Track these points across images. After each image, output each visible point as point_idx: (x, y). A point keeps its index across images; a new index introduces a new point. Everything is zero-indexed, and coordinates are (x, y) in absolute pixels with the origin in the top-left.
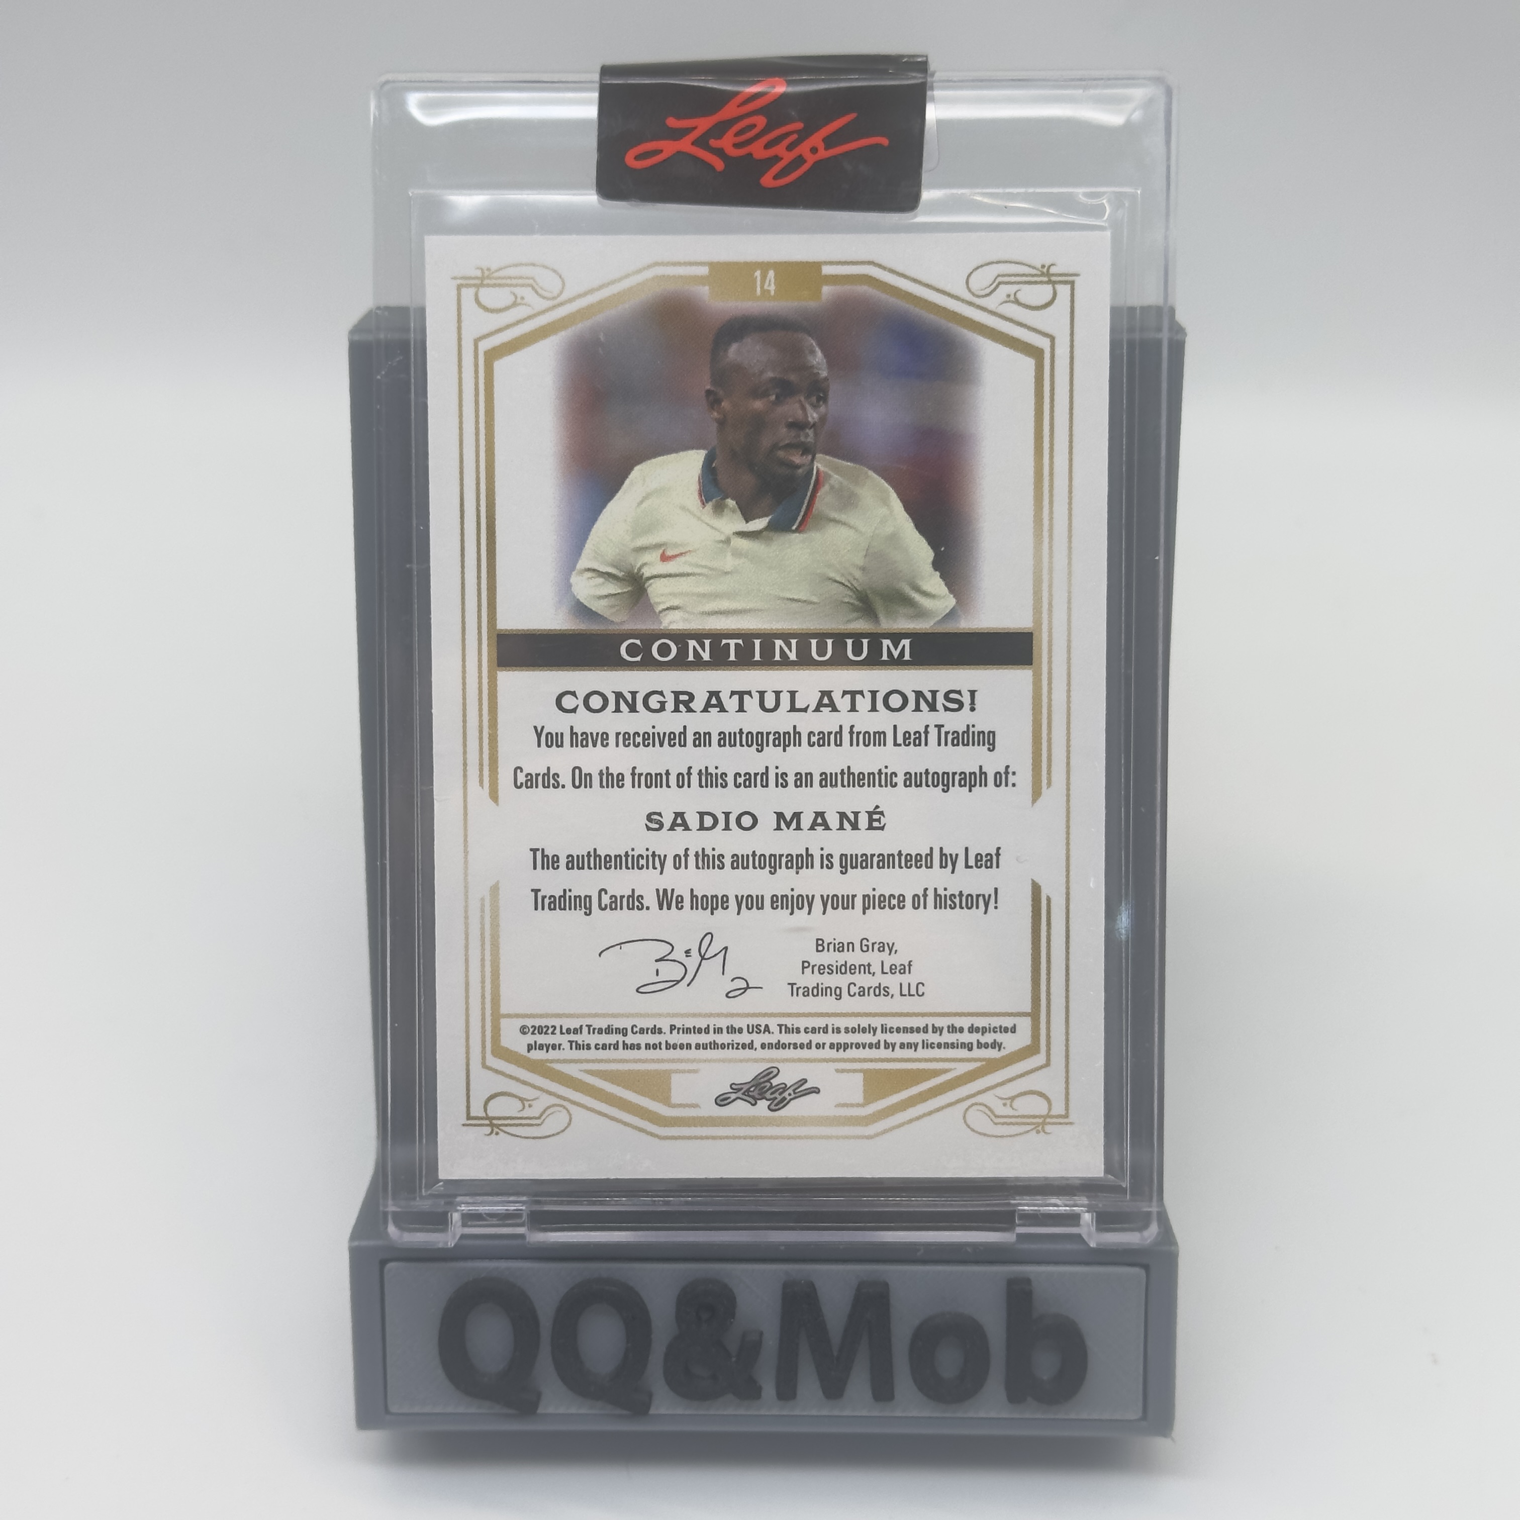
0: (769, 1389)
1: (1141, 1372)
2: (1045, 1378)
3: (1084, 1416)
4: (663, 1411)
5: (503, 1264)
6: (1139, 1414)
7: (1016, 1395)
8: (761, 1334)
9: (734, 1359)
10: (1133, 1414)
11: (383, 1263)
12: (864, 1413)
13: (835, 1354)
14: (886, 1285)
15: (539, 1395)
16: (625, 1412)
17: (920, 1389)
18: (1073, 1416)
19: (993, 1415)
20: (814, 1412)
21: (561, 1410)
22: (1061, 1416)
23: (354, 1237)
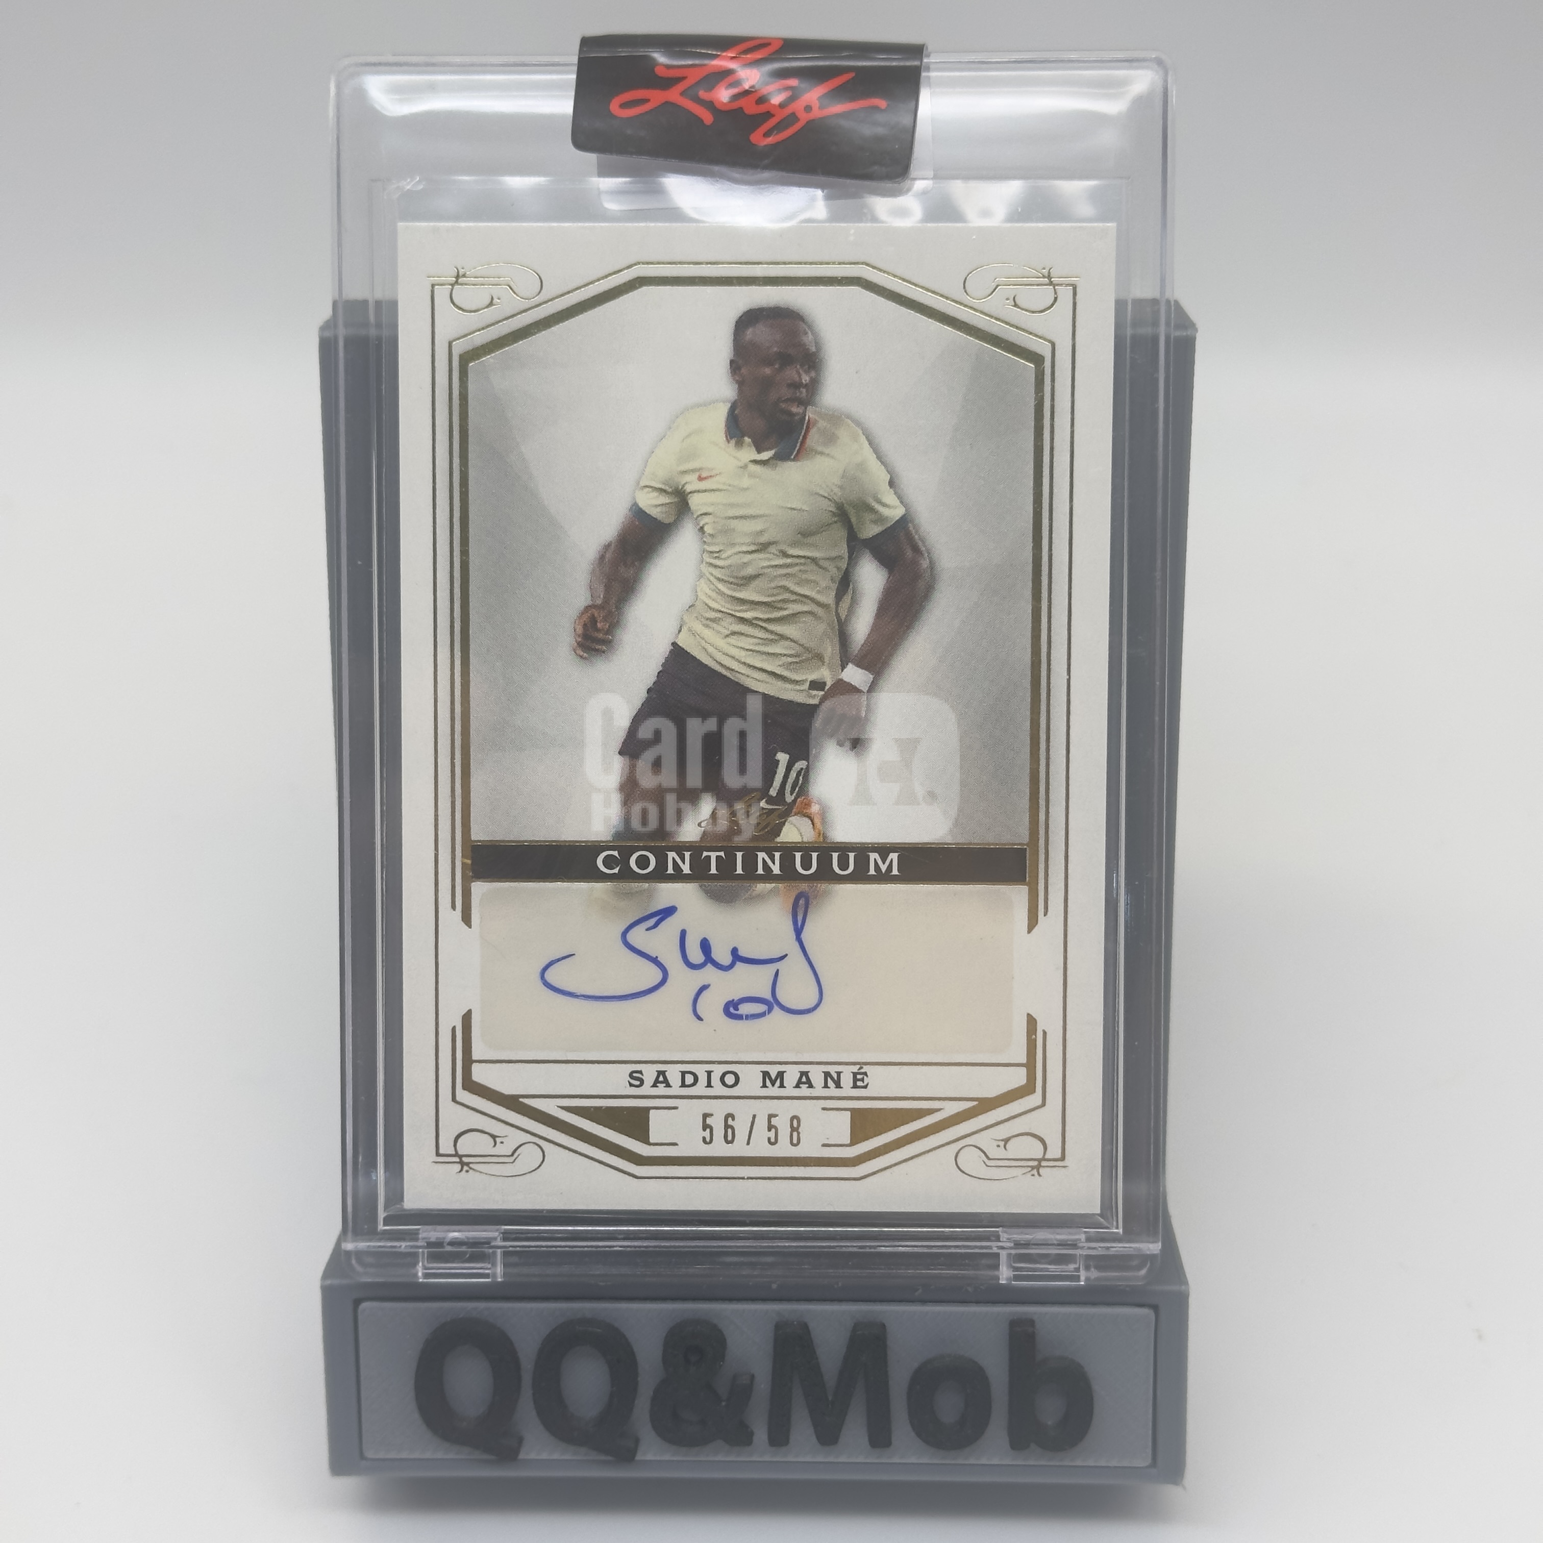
0: (761, 1435)
1: (1150, 1416)
2: (1049, 1423)
3: (1091, 1463)
4: (650, 1457)
5: (482, 1305)
6: (1148, 1461)
7: (1018, 1443)
8: (753, 1377)
9: (724, 1404)
10: (1142, 1461)
11: (357, 1302)
12: (861, 1459)
13: (830, 1398)
14: (883, 1326)
15: (520, 1441)
16: (609, 1458)
17: (919, 1435)
18: (1079, 1463)
19: (995, 1461)
20: (808, 1459)
21: (544, 1456)
22: (1067, 1463)
23: (326, 1275)
